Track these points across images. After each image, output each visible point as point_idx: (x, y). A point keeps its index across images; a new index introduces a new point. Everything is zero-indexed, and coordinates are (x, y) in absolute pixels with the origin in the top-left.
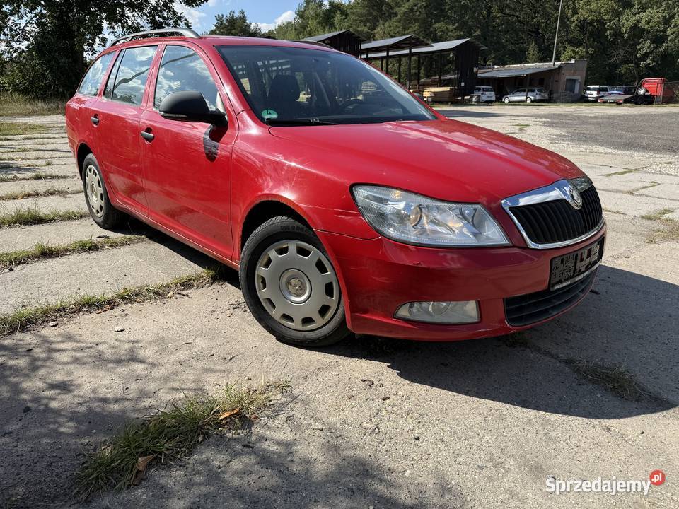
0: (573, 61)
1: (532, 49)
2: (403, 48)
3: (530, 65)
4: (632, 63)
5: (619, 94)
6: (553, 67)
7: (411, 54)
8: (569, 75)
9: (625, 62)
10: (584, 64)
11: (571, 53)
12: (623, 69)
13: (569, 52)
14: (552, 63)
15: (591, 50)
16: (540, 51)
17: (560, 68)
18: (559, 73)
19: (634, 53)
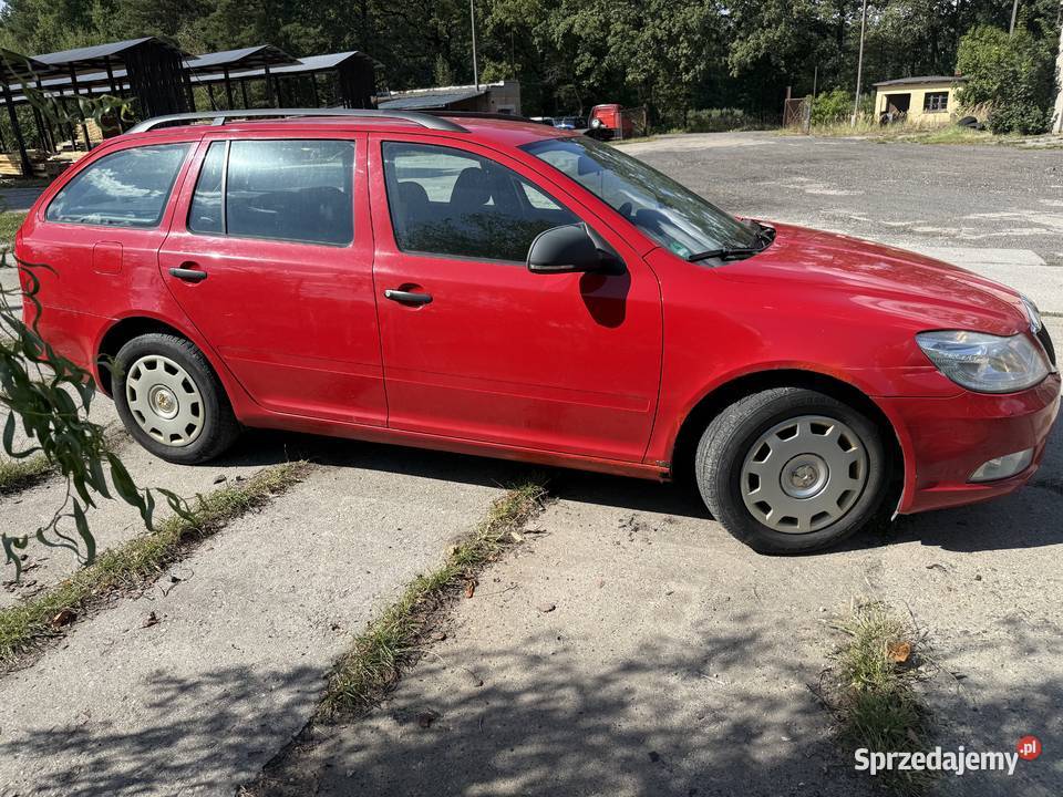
0: (502, 83)
1: (441, 67)
2: (251, 68)
3: (442, 89)
4: (570, 83)
5: (569, 128)
6: (477, 93)
7: (268, 76)
8: (501, 104)
9: (562, 82)
10: (517, 88)
11: (492, 71)
12: (562, 92)
13: (490, 71)
14: (474, 87)
15: (518, 67)
16: (451, 69)
17: (487, 93)
18: (487, 101)
19: (570, 70)
